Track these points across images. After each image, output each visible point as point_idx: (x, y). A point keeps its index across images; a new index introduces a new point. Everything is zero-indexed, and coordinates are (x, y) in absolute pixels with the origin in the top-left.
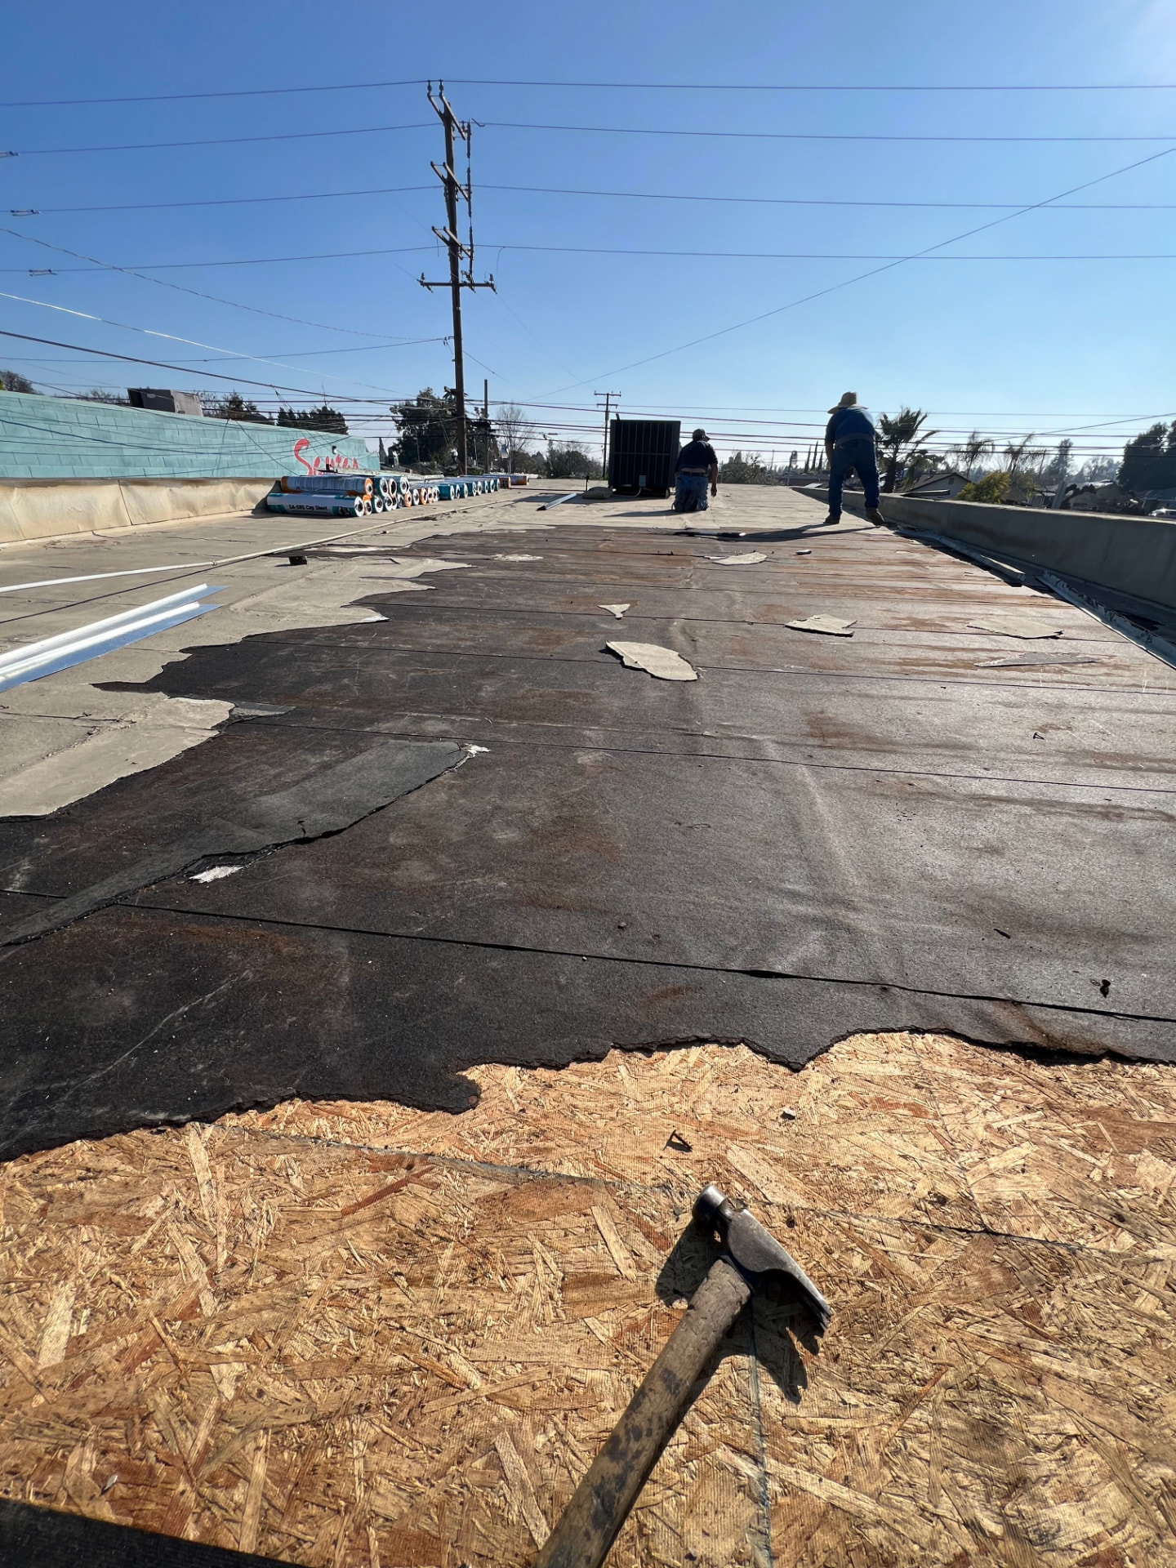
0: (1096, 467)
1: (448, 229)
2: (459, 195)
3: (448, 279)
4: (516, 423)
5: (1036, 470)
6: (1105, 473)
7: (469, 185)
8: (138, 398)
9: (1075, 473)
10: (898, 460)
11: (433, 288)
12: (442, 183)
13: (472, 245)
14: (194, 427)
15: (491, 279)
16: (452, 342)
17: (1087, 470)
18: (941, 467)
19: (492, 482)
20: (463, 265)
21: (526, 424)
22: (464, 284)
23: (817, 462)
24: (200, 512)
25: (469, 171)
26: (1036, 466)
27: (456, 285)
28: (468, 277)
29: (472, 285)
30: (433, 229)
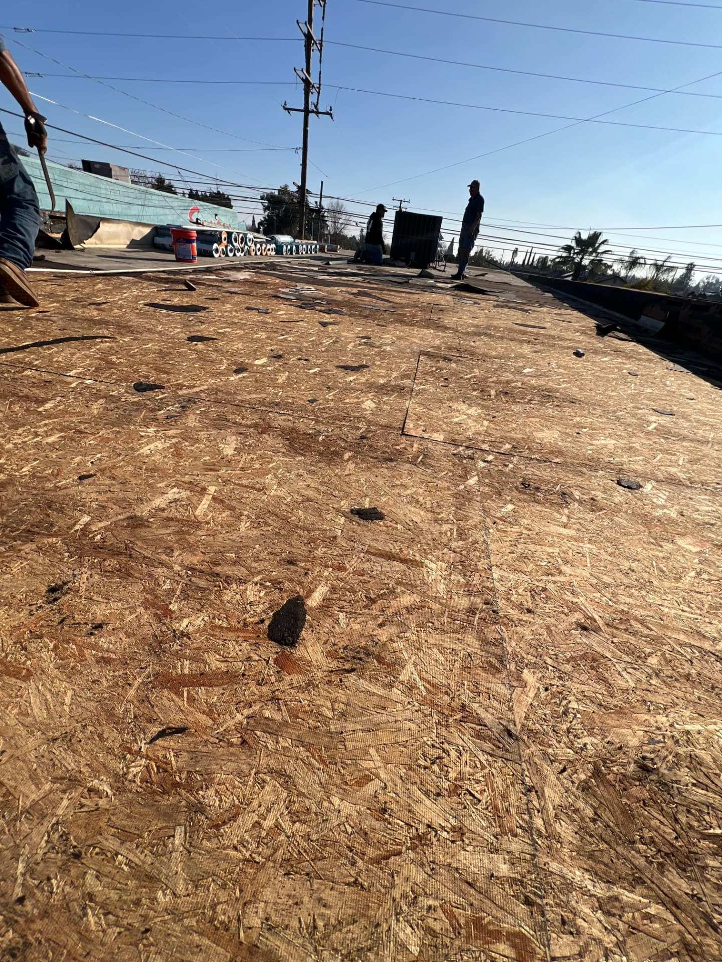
0: (708, 282)
1: (305, 71)
2: (314, 47)
3: (302, 107)
4: (339, 212)
5: (669, 281)
6: (713, 287)
7: (321, 40)
8: (88, 166)
9: (694, 285)
10: (583, 263)
11: (292, 112)
12: (303, 37)
13: (320, 84)
14: (121, 189)
15: (331, 110)
16: (301, 151)
17: (702, 284)
18: (610, 272)
19: (313, 247)
20: (313, 98)
21: (346, 214)
22: (312, 112)
23: (531, 260)
24: (104, 241)
25: (322, 30)
26: (669, 277)
27: (307, 111)
28: (316, 107)
29: (317, 113)
30: (295, 69)
